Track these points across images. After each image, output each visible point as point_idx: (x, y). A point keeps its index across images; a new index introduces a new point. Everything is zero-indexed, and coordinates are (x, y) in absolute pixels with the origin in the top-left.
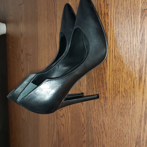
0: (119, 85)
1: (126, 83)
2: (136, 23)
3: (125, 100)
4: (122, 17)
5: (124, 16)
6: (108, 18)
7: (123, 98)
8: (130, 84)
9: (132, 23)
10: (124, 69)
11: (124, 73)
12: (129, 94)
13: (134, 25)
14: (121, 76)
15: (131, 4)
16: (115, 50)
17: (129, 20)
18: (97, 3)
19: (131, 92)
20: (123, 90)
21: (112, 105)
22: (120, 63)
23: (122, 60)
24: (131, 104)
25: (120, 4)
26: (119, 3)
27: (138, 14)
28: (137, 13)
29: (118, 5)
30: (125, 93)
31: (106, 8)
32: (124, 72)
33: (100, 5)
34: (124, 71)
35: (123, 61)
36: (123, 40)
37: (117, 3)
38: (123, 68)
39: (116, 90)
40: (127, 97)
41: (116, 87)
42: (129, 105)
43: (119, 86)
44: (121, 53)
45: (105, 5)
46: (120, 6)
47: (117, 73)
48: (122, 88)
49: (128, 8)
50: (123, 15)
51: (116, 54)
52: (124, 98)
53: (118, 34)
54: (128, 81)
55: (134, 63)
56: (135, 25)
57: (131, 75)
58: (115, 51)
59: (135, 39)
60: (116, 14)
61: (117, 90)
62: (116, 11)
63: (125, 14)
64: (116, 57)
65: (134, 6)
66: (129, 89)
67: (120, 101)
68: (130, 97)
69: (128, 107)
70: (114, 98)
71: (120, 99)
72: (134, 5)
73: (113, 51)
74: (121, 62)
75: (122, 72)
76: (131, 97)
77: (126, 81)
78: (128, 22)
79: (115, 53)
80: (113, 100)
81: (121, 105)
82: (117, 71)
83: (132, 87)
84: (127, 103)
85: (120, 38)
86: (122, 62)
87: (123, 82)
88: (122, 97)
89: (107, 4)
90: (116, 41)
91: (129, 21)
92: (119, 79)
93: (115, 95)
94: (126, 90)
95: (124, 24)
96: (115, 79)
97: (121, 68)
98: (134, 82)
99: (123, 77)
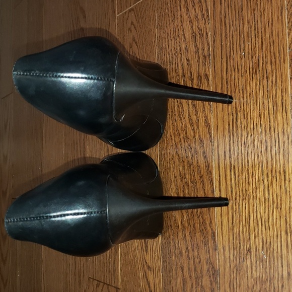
0: (247, 234)
1: (267, 225)
2: (279, 82)
3: (268, 268)
4: (243, 74)
5: (248, 73)
6: (208, 83)
7: (261, 264)
8: (278, 225)
9: (271, 84)
10: (258, 193)
11: (258, 202)
12: (277, 252)
13: (274, 88)
14: (251, 210)
15: (264, 42)
16: (230, 151)
17: (261, 78)
18: (179, 59)
19: (281, 246)
20: (259, 244)
21: (232, 288)
22: (247, 179)
23: (250, 171)
24: (284, 276)
25: (235, 50)
26: (233, 48)
27: (282, 61)
28: (280, 61)
29: (232, 52)
30: (267, 251)
31: (201, 64)
32: (258, 199)
33: (188, 60)
34: (258, 197)
35: (253, 175)
36: (249, 125)
37: (229, 49)
38: (254, 189)
39: (242, 247)
40: (272, 259)
41: (240, 239)
42: (278, 281)
43: (248, 237)
44: (246, 156)
45: (199, 58)
46: (235, 53)
47: (241, 206)
48: (257, 240)
49: (256, 54)
50: (246, 71)
51: (235, 161)
52: (264, 263)
53: (235, 115)
54: (270, 219)
55: (282, 173)
56: (276, 86)
57: (279, 203)
58: (230, 154)
59: (280, 118)
60: (227, 72)
61: (243, 246)
62: (227, 66)
63: (251, 66)
64: (234, 166)
65: (272, 46)
66: (275, 239)
67: (254, 273)
68: (280, 258)
69: (276, 285)
70: (237, 270)
71: (254, 268)
72: (272, 44)
73: (225, 156)
74: (249, 176)
75: (255, 200)
76: (282, 258)
77: (267, 219)
78: (258, 83)
79: (230, 157)
80: (235, 275)
81: (258, 283)
82: (241, 198)
83: (283, 233)
84: (272, 276)
85: (243, 122)
86: (251, 177)
87: (258, 225)
88: (258, 262)
89: (204, 56)
90: (233, 130)
91: (261, 81)
92: (247, 217)
93: (238, 259)
94: (268, 243)
95: (248, 89)
96: (238, 221)
97: (251, 191)
98: (288, 220)
99: (256, 212)
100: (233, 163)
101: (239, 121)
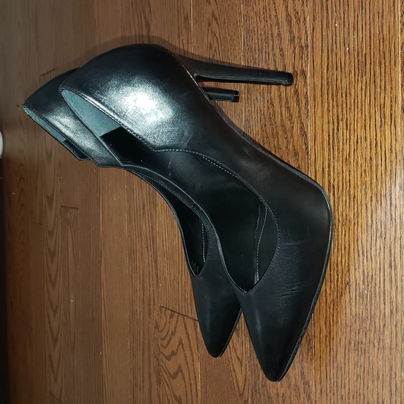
0: (347, 264)
1: (369, 256)
2: (388, 87)
3: (369, 305)
4: (347, 75)
5: (353, 74)
6: (305, 82)
7: (361, 301)
8: (382, 257)
9: (379, 90)
10: (360, 219)
11: (360, 230)
12: (380, 287)
13: (383, 95)
14: (351, 238)
15: (372, 38)
16: (329, 167)
17: (368, 82)
18: (270, 47)
19: (384, 280)
20: (359, 277)
21: (328, 325)
22: (348, 202)
23: (352, 192)
24: (386, 314)
25: (338, 43)
26: (336, 40)
27: (393, 62)
28: (390, 62)
29: (335, 46)
30: (368, 286)
31: (297, 57)
32: (360, 227)
33: (281, 50)
34: (359, 224)
35: (354, 197)
36: (352, 137)
37: (330, 41)
38: (356, 214)
39: (340, 279)
40: (373, 295)
41: (338, 271)
42: (379, 320)
43: (347, 268)
44: (348, 174)
45: (295, 49)
46: (338, 46)
47: (340, 232)
48: (357, 272)
49: (362, 50)
50: (350, 71)
51: (334, 180)
52: (365, 299)
53: (336, 124)
54: (373, 249)
55: (388, 197)
56: (385, 94)
57: (383, 232)
58: (329, 171)
59: (388, 132)
60: (328, 69)
61: (342, 278)
62: (328, 62)
63: (356, 66)
64: (334, 186)
65: (382, 44)
66: (378, 272)
67: (353, 309)
68: (382, 294)
69: (377, 324)
70: (334, 305)
71: (353, 304)
72: (381, 41)
73: (323, 172)
74: (350, 199)
75: (356, 227)
76: (384, 294)
77: (369, 249)
78: (364, 87)
79: (329, 175)
80: (331, 310)
81: (357, 321)
82: (340, 224)
83: (387, 266)
84: (373, 313)
85: (345, 134)
86: (352, 200)
87: (359, 255)
88: (358, 297)
89: (301, 46)
90: (333, 143)
91: (368, 85)
92: (347, 245)
93: (335, 293)
94: (370, 277)
95: (353, 93)
96: (336, 250)
97: (352, 216)
98: (393, 251)
99: (357, 240)
100: (332, 182)
101: (341, 132)
